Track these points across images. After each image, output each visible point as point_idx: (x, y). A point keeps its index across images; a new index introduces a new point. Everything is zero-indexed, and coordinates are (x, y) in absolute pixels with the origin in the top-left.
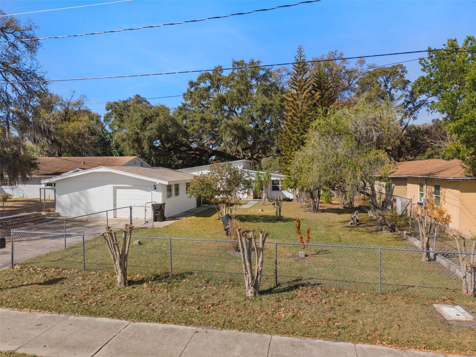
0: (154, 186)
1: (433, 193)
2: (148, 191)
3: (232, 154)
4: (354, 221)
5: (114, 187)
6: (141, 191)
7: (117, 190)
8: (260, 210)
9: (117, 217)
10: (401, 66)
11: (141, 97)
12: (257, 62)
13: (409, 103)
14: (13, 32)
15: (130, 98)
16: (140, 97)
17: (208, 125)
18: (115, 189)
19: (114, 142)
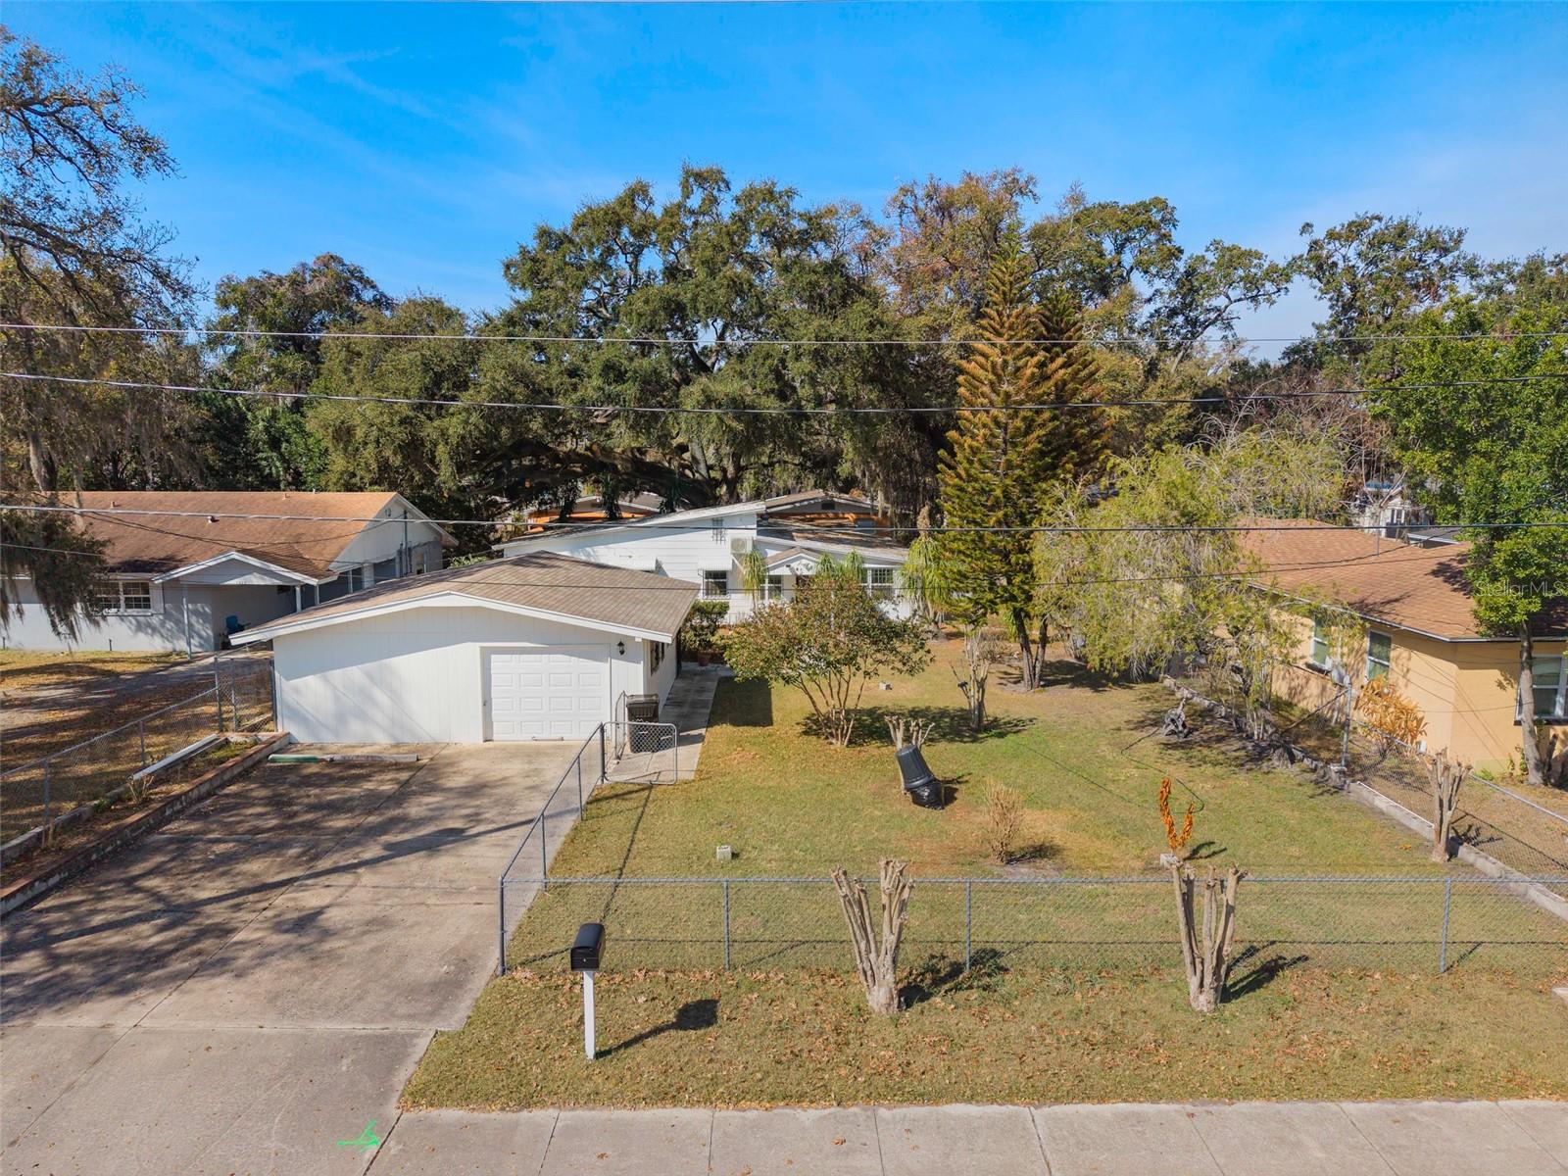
0: (621, 644)
1: (1365, 652)
2: (596, 660)
3: (667, 465)
4: (1177, 727)
5: (482, 648)
6: (574, 659)
7: (493, 657)
8: (883, 687)
9: (495, 737)
10: (1161, 204)
11: (346, 262)
12: (787, 192)
13: (1173, 313)
14: (58, 111)
15: (304, 265)
16: (344, 265)
17: (630, 390)
18: (486, 656)
19: (261, 424)
